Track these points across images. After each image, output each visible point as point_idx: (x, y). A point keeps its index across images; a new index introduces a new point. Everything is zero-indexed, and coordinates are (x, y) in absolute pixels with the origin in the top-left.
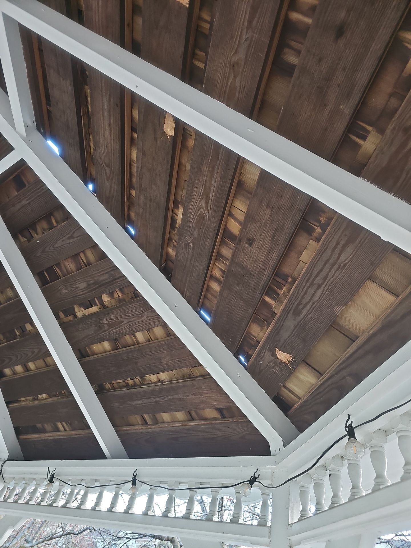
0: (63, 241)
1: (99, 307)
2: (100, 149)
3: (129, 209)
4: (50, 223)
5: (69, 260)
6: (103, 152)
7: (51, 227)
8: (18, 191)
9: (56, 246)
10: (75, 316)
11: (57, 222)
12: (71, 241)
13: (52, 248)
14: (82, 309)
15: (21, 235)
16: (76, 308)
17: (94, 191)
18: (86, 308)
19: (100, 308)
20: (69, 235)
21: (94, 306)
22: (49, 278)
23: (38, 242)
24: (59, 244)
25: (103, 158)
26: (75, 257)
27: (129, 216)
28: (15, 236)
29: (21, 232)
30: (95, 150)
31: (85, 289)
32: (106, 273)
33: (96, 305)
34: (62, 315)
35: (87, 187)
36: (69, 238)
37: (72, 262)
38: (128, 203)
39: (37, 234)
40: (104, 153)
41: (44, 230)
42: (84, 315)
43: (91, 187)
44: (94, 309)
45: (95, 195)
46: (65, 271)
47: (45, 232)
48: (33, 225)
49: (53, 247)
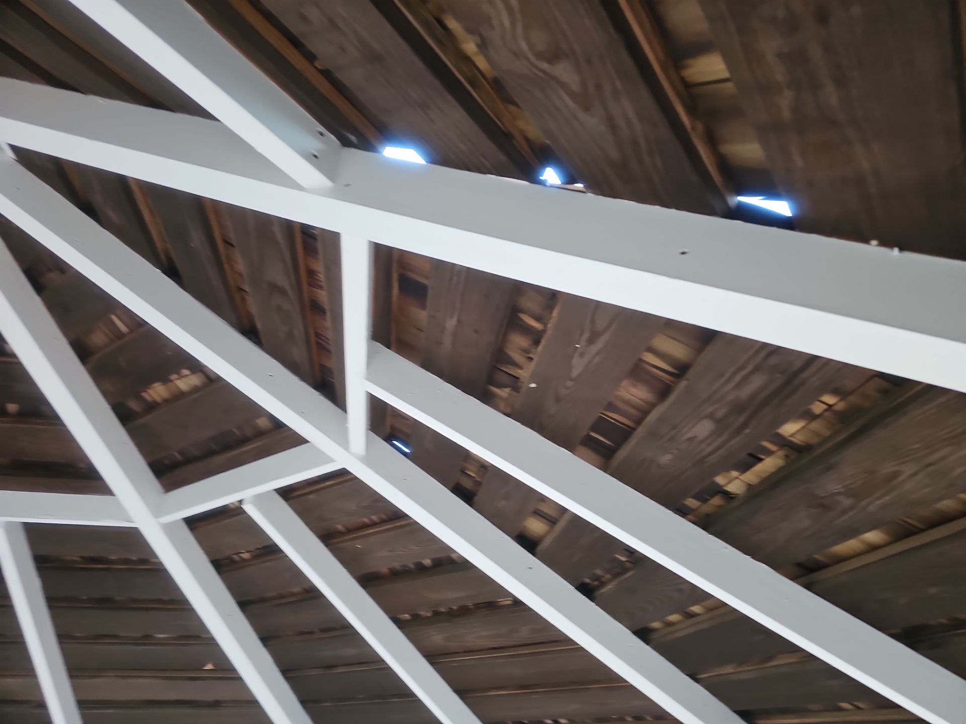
0: (582, 355)
1: (781, 453)
2: (495, 22)
3: (712, 141)
4: (526, 330)
5: (625, 383)
6: (507, 23)
7: (536, 338)
8: (423, 307)
9: (575, 373)
10: (728, 496)
11: (538, 319)
12: (599, 344)
13: (570, 384)
14: (735, 474)
15: (494, 386)
16: (720, 480)
17: (571, 179)
18: (744, 467)
19: (787, 456)
20: (586, 336)
21: (763, 457)
22: (609, 441)
23: (533, 385)
24: (578, 365)
25: (524, 45)
26: (638, 372)
27: (725, 166)
28: (486, 398)
29: (491, 381)
30: (483, 46)
31: (715, 434)
32: (753, 372)
33: (769, 453)
34: (691, 502)
35: (542, 183)
36: (591, 341)
37: (635, 386)
38: (700, 126)
39: (520, 367)
40: (513, 24)
41: (526, 351)
42: (749, 485)
43: (551, 175)
44: (769, 465)
45: (580, 186)
46: (632, 411)
47: (531, 356)
48: (500, 357)
49: (571, 380)
